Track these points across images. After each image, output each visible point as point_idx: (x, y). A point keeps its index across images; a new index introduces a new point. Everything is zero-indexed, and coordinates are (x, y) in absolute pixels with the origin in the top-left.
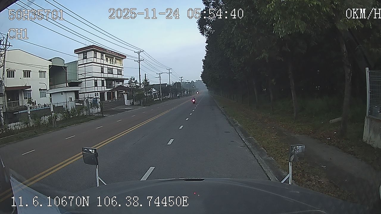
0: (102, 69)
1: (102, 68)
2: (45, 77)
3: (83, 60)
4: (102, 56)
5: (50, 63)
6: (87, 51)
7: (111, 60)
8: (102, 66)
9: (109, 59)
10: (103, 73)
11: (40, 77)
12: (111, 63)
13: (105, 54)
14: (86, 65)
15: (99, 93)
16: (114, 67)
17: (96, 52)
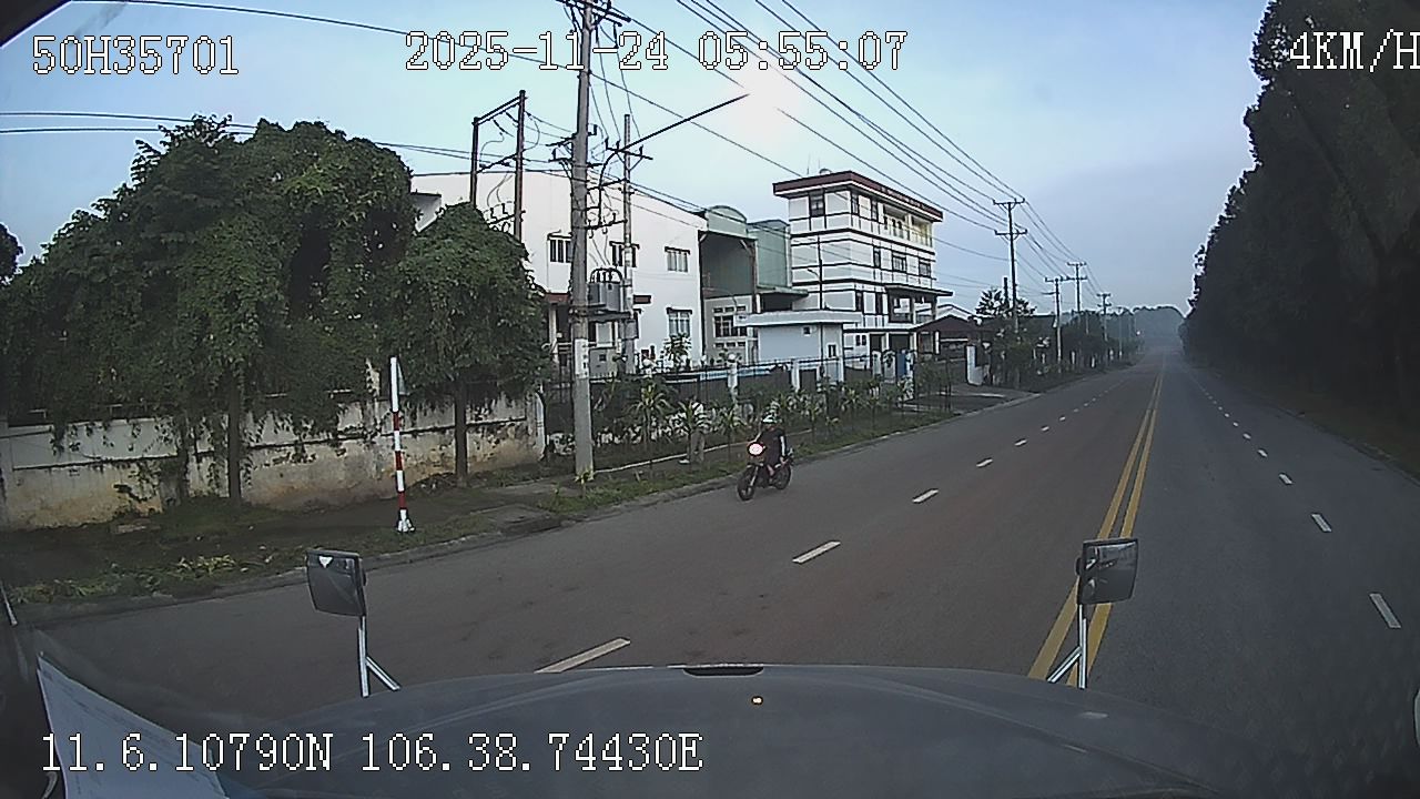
0: (877, 256)
1: (877, 250)
2: (686, 270)
3: (810, 218)
4: (874, 208)
5: (703, 225)
6: (825, 191)
7: (897, 225)
8: (876, 242)
9: (890, 222)
10: (879, 267)
11: (670, 269)
12: (898, 233)
13: (882, 202)
14: (823, 238)
15: (867, 335)
16: (909, 251)
17: (856, 192)
